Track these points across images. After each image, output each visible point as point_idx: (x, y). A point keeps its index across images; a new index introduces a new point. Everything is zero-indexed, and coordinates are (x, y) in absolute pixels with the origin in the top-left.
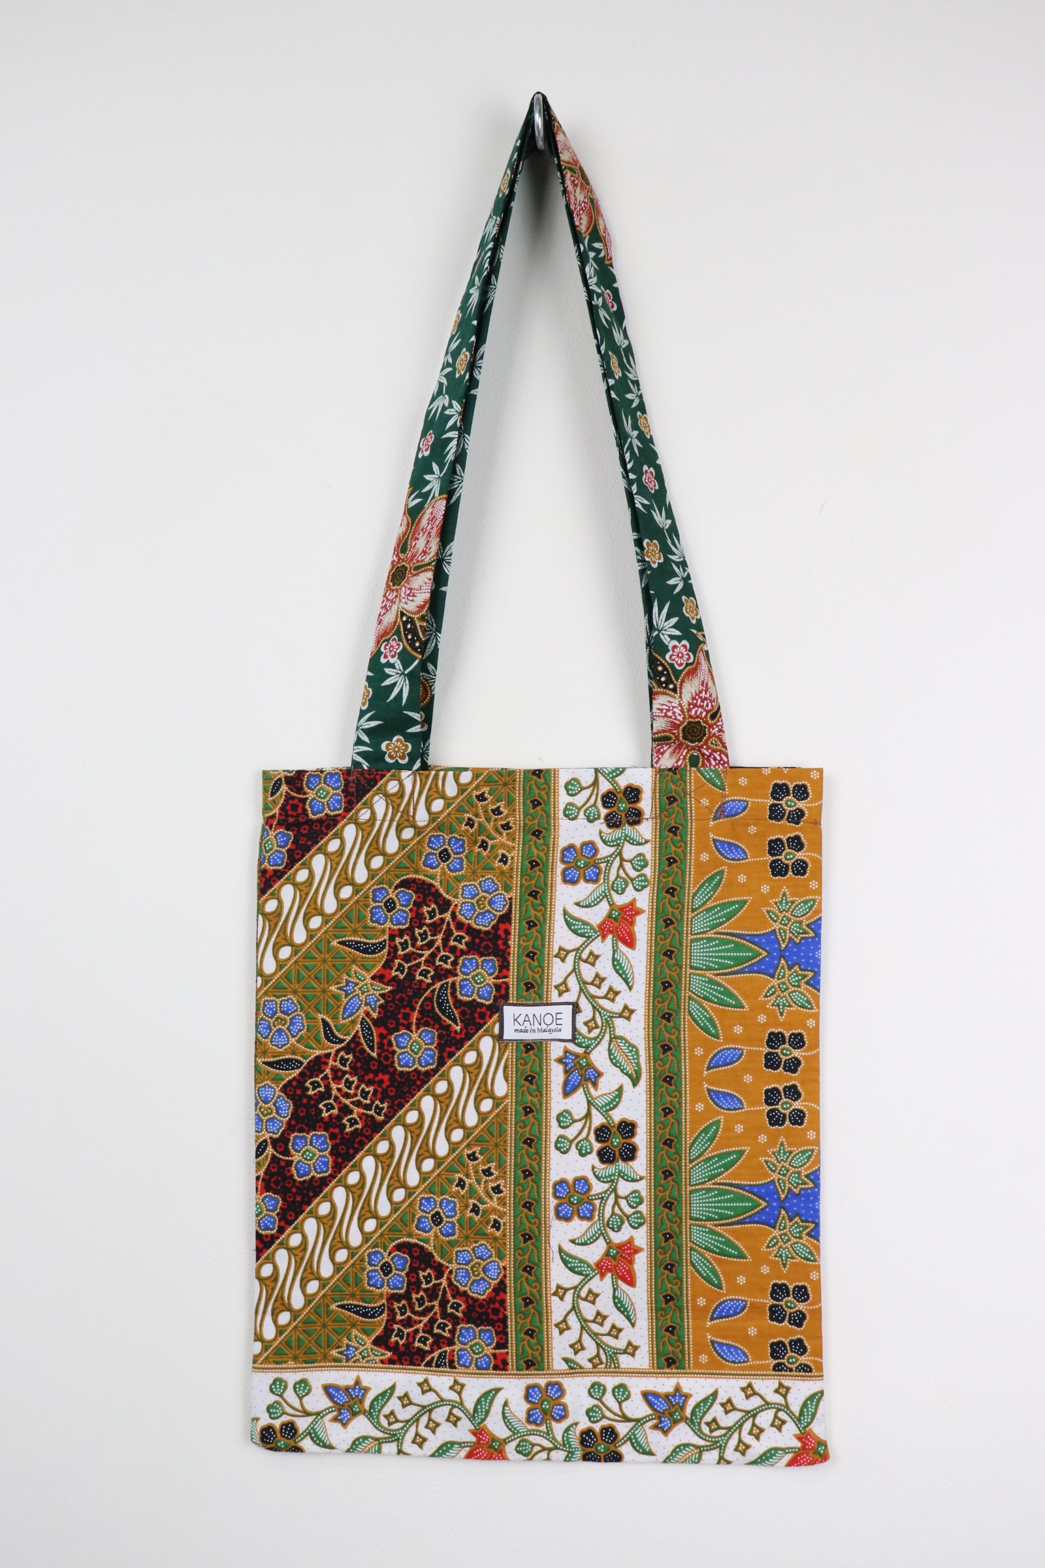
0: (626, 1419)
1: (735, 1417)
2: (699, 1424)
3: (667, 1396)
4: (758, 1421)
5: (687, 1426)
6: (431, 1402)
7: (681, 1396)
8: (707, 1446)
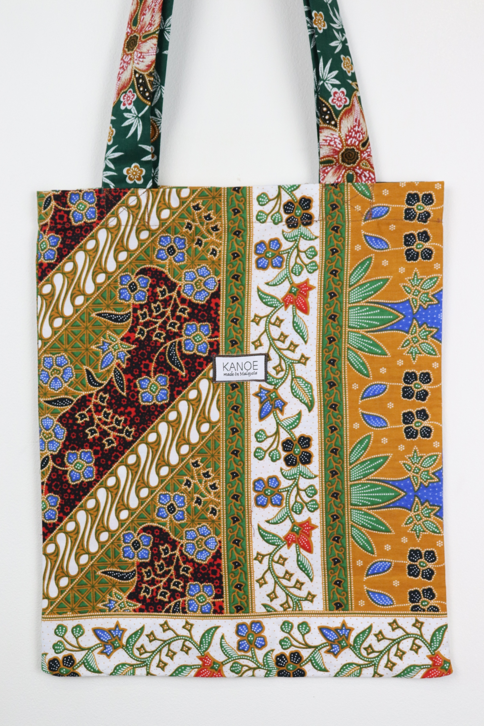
0: (308, 646)
1: (384, 644)
2: (360, 649)
3: (336, 630)
4: (401, 646)
5: (351, 651)
6: (170, 637)
7: (346, 629)
8: (365, 664)
